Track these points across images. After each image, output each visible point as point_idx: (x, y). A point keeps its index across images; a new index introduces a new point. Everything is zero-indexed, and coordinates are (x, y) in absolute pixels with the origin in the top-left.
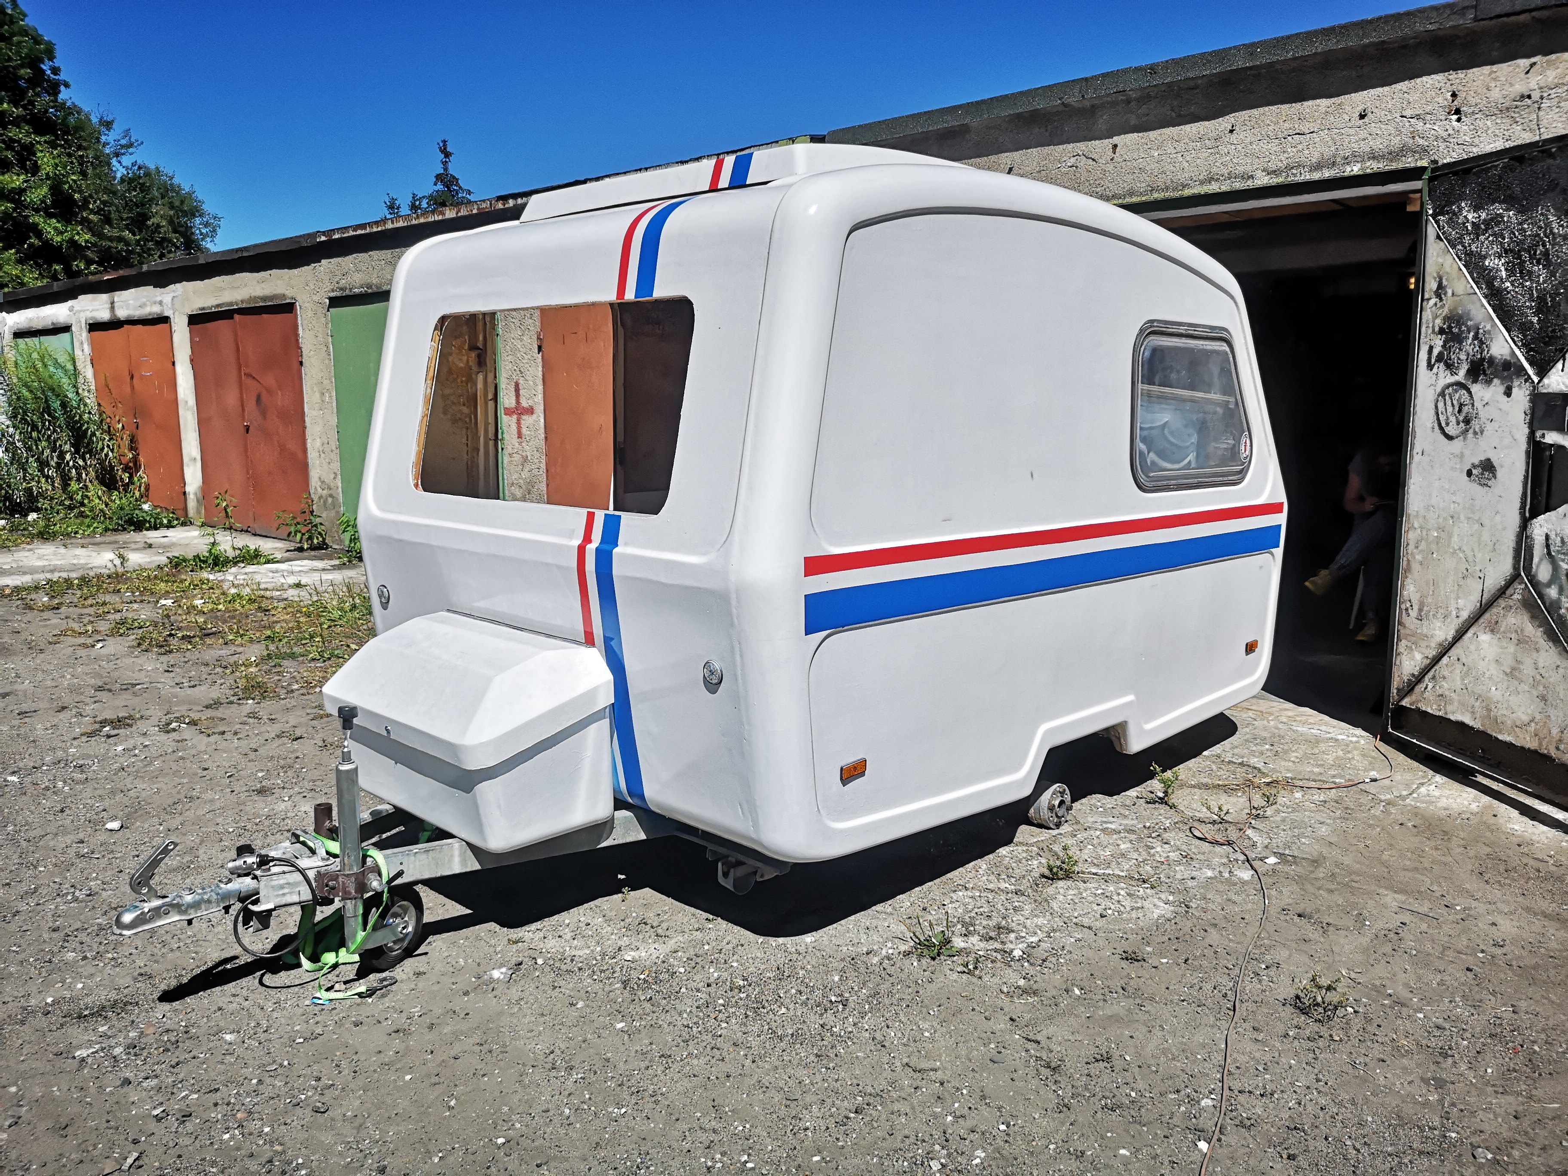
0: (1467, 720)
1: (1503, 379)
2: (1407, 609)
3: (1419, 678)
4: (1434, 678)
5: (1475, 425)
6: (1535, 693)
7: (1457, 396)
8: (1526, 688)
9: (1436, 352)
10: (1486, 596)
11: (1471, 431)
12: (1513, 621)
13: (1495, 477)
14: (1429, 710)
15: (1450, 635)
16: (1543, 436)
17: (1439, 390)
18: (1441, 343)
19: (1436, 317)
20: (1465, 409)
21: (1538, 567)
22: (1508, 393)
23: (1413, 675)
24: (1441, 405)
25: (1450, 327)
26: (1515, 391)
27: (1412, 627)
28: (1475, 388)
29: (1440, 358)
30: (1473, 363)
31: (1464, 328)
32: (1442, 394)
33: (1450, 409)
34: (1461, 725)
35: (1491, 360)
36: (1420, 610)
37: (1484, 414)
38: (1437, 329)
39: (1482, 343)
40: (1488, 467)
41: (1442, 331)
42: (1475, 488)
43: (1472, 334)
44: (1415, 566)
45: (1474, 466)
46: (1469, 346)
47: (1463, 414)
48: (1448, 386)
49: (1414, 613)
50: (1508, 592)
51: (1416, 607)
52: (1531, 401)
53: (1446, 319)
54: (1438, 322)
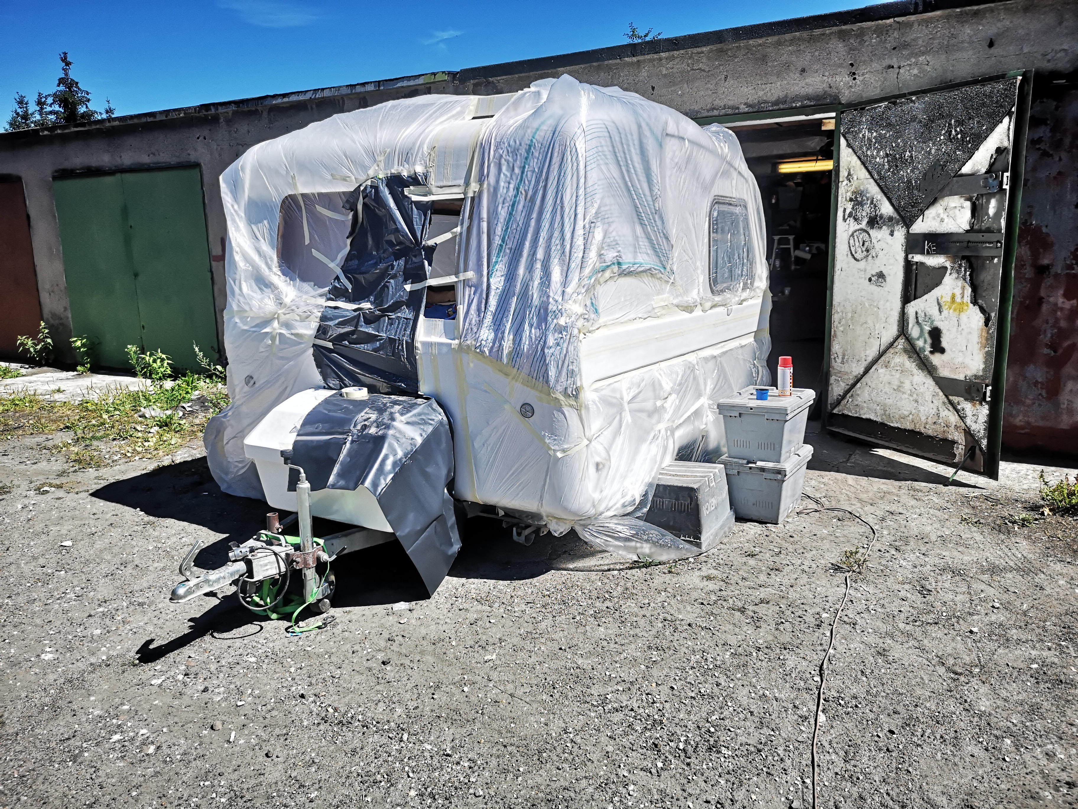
0: (873, 417)
1: (889, 226)
2: (835, 358)
3: (844, 397)
4: (852, 395)
5: (873, 253)
6: (911, 399)
7: (861, 236)
8: (906, 396)
9: (848, 212)
10: (882, 348)
11: (870, 256)
12: (898, 360)
13: (885, 281)
14: (850, 414)
15: (861, 370)
16: (913, 257)
17: (850, 233)
18: (851, 206)
19: (848, 191)
20: (866, 244)
21: (912, 329)
22: (892, 234)
23: (840, 395)
24: (852, 241)
25: (856, 197)
26: (896, 233)
27: (838, 368)
28: (871, 232)
29: (850, 215)
30: (870, 217)
31: (864, 198)
32: (852, 235)
33: (857, 244)
34: (869, 420)
35: (881, 217)
36: (843, 358)
37: (878, 246)
38: (848, 199)
39: (875, 206)
40: (881, 275)
41: (851, 200)
42: (873, 288)
43: (869, 202)
44: (839, 334)
45: (873, 276)
46: (867, 208)
47: (865, 246)
48: (855, 231)
49: (839, 361)
50: (895, 344)
51: (840, 357)
52: (905, 238)
53: (854, 193)
54: (849, 194)
